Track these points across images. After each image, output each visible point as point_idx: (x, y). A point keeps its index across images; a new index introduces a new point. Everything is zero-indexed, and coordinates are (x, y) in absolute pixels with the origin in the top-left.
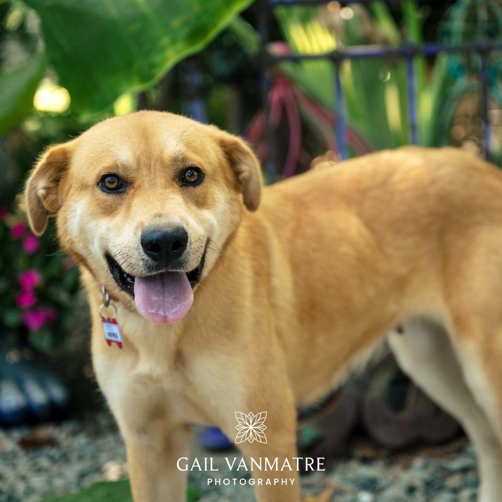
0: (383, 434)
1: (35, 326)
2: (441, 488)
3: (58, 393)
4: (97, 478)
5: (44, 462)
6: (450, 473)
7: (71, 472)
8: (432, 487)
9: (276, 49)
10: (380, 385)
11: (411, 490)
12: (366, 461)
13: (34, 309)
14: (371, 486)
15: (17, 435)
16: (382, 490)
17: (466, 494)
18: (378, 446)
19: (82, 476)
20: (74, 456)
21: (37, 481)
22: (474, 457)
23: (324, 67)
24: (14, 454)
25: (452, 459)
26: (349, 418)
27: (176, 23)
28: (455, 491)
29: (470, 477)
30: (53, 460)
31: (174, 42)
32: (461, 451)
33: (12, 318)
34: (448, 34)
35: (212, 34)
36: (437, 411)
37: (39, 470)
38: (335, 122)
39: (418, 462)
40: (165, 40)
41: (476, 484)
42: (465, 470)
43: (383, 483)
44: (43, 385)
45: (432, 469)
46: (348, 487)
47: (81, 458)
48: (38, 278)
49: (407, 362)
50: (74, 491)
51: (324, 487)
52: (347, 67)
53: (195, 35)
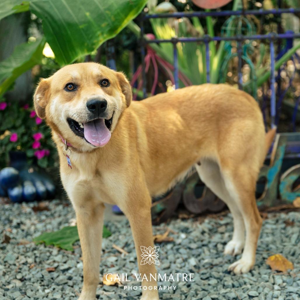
0: (192, 208)
1: (40, 157)
2: (216, 232)
3: (50, 187)
4: (67, 225)
5: (43, 217)
6: (221, 225)
7: (55, 222)
8: (212, 231)
9: (148, 37)
10: (191, 186)
11: (203, 233)
12: (184, 219)
13: (40, 150)
14: (186, 230)
15: (32, 205)
16: (191, 232)
17: (227, 235)
18: (190, 213)
19: (60, 224)
20: (56, 215)
21: (40, 226)
22: (232, 219)
23: (170, 45)
24: (30, 213)
25: (221, 220)
26: (178, 201)
27: (103, 25)
28: (222, 233)
29: (229, 227)
30: (47, 216)
31: (102, 34)
32: (225, 216)
33: (30, 154)
34: (225, 31)
35: (120, 30)
36: (216, 198)
37: (41, 221)
38: (173, 70)
39: (207, 221)
40: (99, 33)
41: (232, 230)
42: (227, 224)
43: (191, 230)
44: (44, 184)
45: (212, 223)
46: (176, 231)
47: (60, 216)
48: (42, 136)
49: (203, 177)
50: (56, 230)
51: (165, 231)
52: (179, 45)
53: (112, 30)
